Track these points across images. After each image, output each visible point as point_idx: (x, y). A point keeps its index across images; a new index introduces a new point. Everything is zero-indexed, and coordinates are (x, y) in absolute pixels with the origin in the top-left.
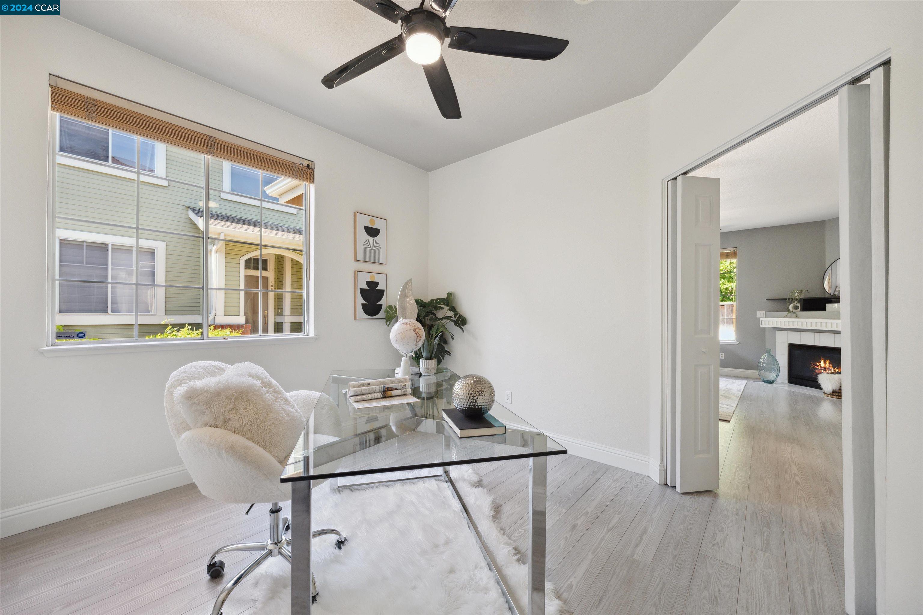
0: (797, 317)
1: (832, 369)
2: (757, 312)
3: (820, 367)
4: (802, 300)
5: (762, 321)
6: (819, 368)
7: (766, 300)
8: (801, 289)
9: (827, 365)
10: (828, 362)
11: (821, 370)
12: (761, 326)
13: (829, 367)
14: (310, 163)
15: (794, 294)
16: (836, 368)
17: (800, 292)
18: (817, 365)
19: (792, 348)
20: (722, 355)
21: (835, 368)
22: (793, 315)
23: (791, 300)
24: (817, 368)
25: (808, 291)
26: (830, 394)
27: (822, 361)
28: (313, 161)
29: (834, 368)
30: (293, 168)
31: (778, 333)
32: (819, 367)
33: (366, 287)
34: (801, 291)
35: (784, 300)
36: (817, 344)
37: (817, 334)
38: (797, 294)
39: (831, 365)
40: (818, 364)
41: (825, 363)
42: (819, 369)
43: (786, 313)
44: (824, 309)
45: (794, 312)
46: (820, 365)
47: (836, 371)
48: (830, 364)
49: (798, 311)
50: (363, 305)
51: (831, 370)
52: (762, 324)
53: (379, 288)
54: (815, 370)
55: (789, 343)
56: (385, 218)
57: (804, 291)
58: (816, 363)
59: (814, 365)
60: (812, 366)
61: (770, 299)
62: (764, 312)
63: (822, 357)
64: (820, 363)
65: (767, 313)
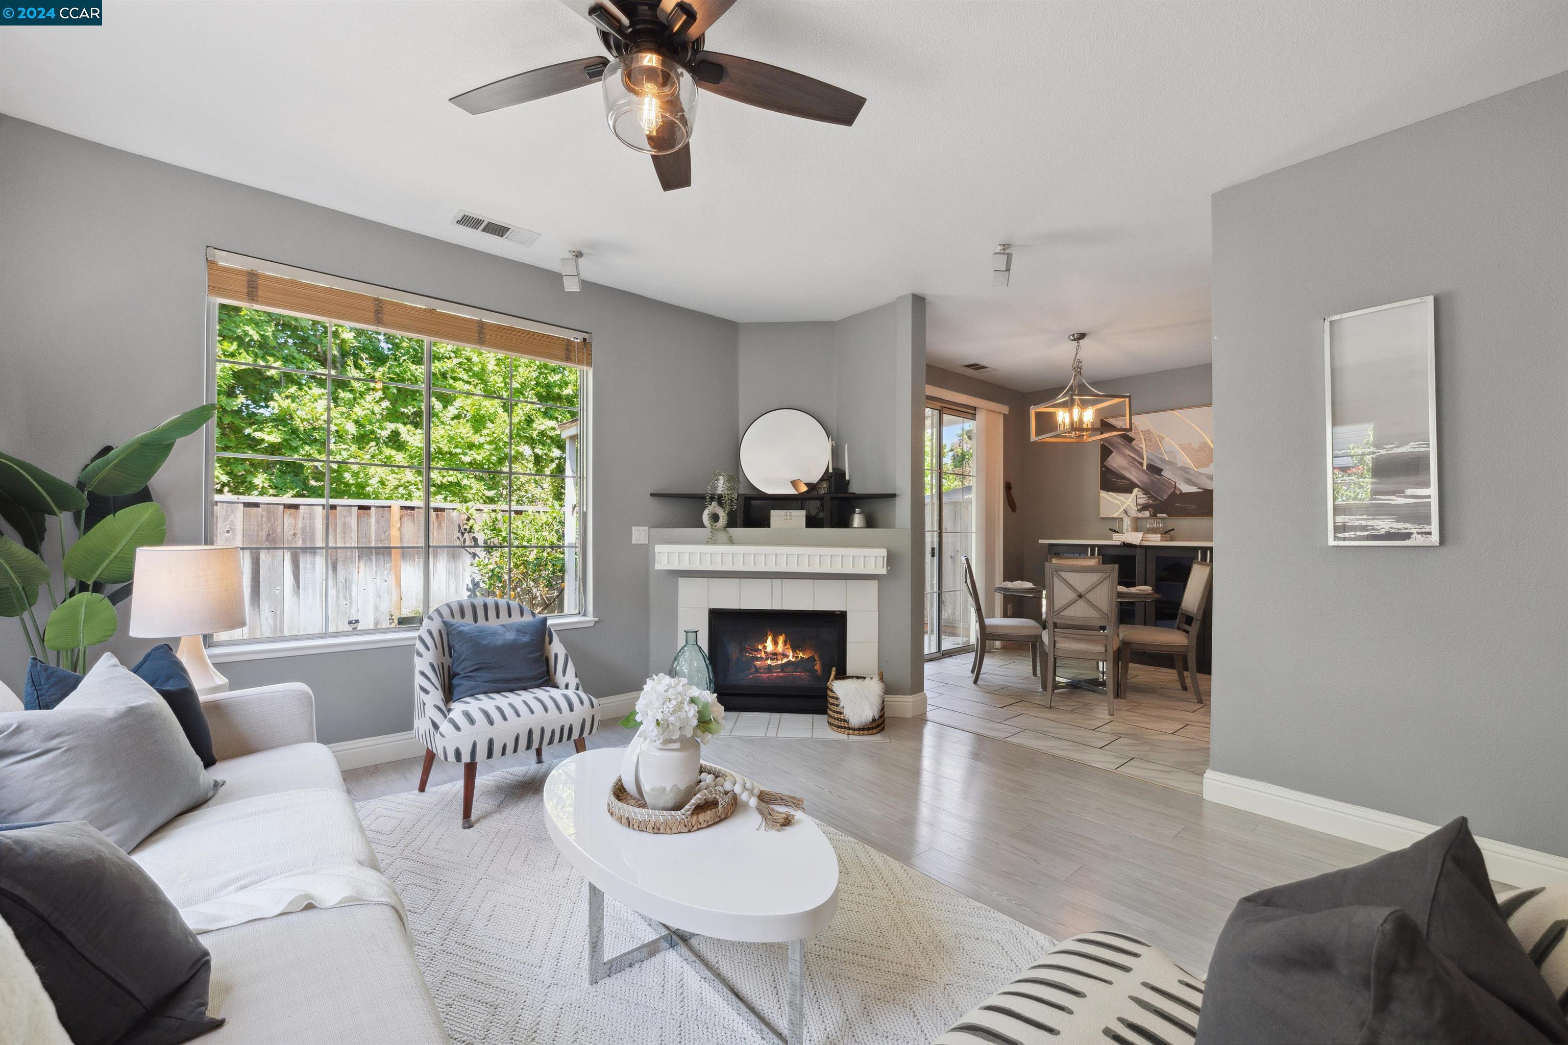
0: (728, 542)
1: (791, 654)
2: (634, 528)
3: (765, 653)
5: (654, 554)
6: (763, 655)
7: (652, 495)
9: (780, 648)
10: (781, 639)
11: (767, 659)
12: (656, 566)
13: (783, 650)
16: (800, 651)
18: (757, 650)
19: (718, 617)
21: (798, 651)
24: (759, 656)
27: (770, 638)
29: (794, 651)
31: (682, 581)
32: (763, 653)
35: (683, 496)
36: (777, 606)
37: (777, 582)
39: (788, 647)
40: (760, 647)
41: (775, 643)
42: (762, 658)
44: (764, 522)
46: (765, 647)
47: (800, 658)
48: (785, 643)
51: (787, 656)
52: (654, 563)
54: (753, 661)
55: (711, 609)
58: (755, 644)
59: (751, 649)
60: (747, 652)
61: (659, 492)
62: (647, 528)
63: (769, 633)
64: (766, 645)
65: (652, 530)
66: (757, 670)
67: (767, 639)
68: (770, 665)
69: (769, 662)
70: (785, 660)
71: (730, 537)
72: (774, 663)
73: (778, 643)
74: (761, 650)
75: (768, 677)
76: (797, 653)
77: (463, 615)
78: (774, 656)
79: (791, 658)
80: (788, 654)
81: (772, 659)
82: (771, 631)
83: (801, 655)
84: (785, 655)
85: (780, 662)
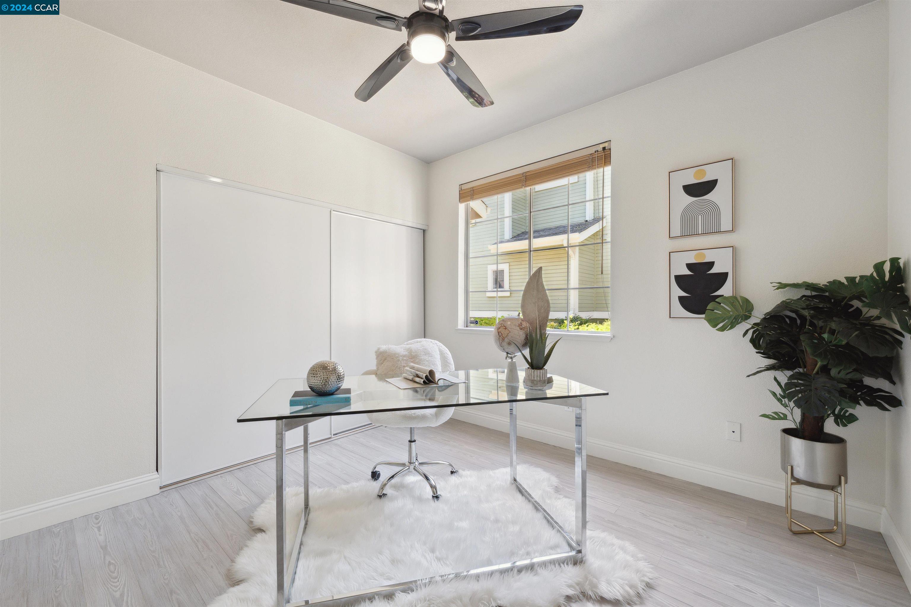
14: (606, 145)
28: (609, 140)
30: (588, 160)
33: (687, 272)
50: (681, 299)
53: (714, 270)
56: (729, 158)
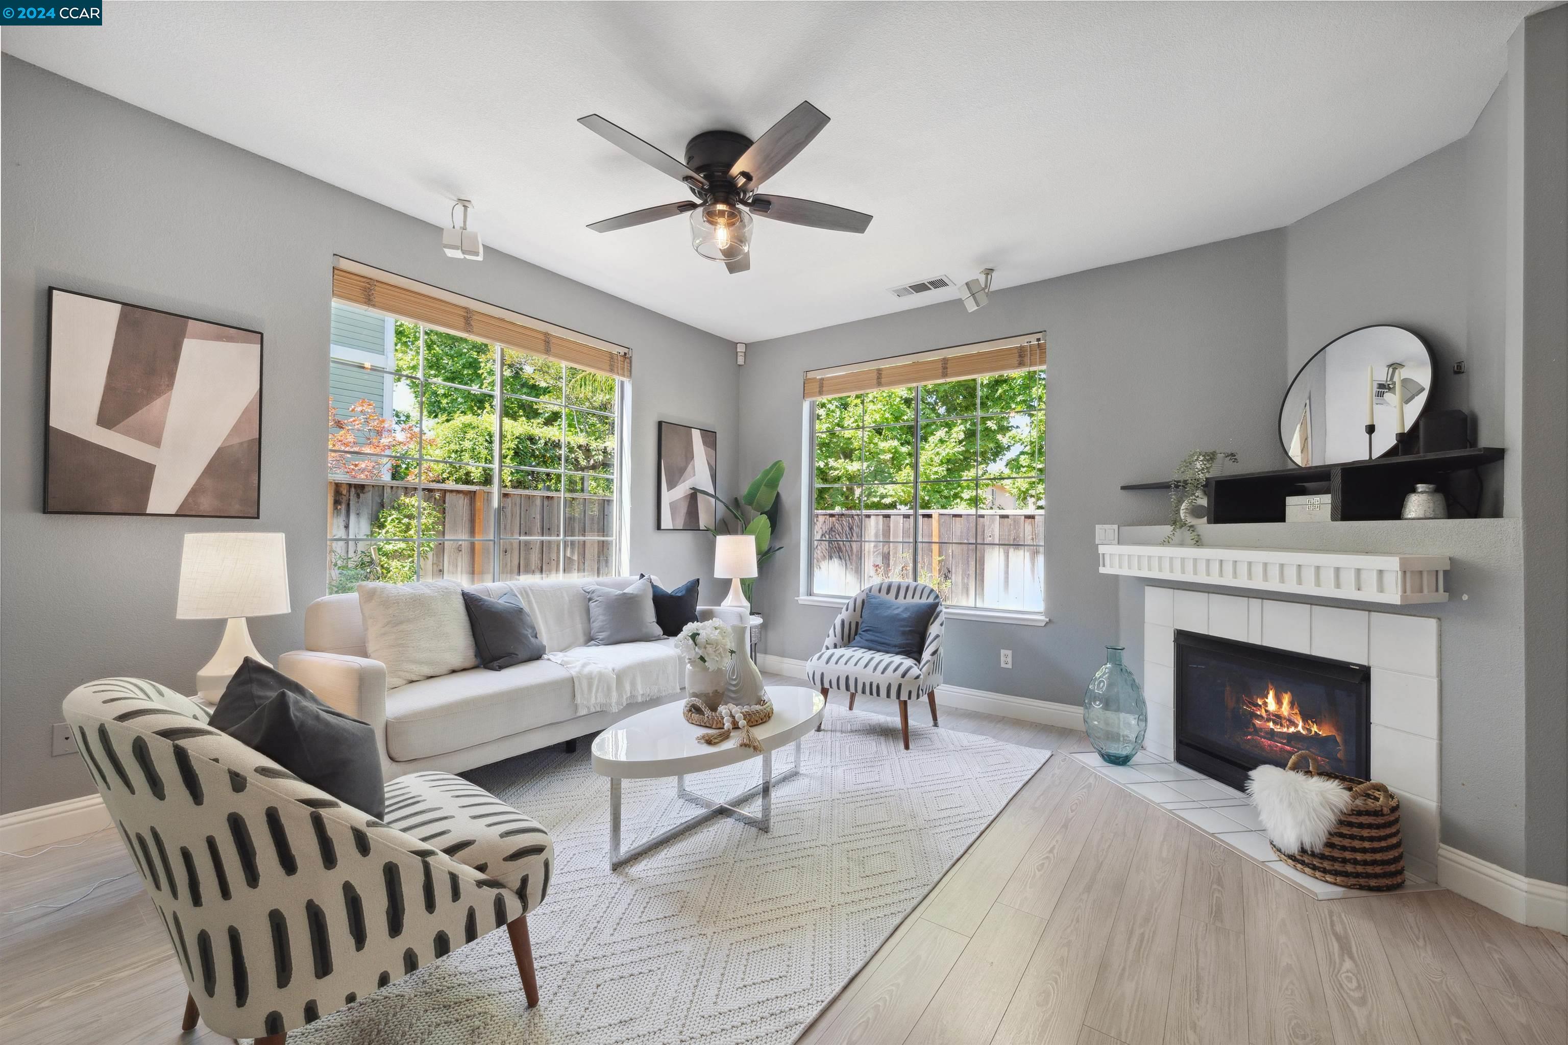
0: (1198, 542)
1: (1301, 724)
2: (1097, 527)
3: (1266, 711)
4: (1214, 484)
5: (1103, 554)
6: (1264, 714)
7: (1123, 488)
8: (1210, 449)
9: (1285, 710)
10: (1286, 699)
11: (1268, 720)
12: (1102, 570)
13: (1289, 714)
15: (1189, 464)
16: (1312, 722)
17: (1208, 460)
18: (1257, 705)
20: (1006, 656)
21: (1310, 722)
22: (1188, 535)
23: (1180, 487)
24: (1258, 713)
25: (1233, 455)
26: (1292, 857)
27: (1271, 694)
29: (1304, 719)
31: (1150, 593)
32: (1263, 710)
34: (1211, 457)
35: (1164, 486)
36: (1255, 639)
37: (1255, 603)
38: (1199, 465)
39: (1296, 711)
40: (1260, 702)
41: (1279, 702)
42: (1261, 716)
43: (1168, 529)
44: (1280, 516)
45: (1191, 526)
46: (1265, 704)
47: (1313, 733)
48: (1292, 704)
49: (1202, 523)
51: (1296, 726)
52: (1104, 566)
54: (1251, 717)
55: (1177, 630)
57: (1220, 456)
58: (1255, 697)
59: (1249, 702)
60: (1244, 704)
61: (1134, 483)
62: (1116, 527)
63: (1270, 686)
64: (1267, 700)
65: (1123, 529)
66: (1257, 731)
67: (1268, 693)
68: (1272, 730)
69: (1271, 725)
70: (1292, 730)
71: (1198, 535)
72: (1278, 729)
73: (1282, 703)
74: (1260, 706)
75: (1270, 746)
76: (1309, 725)
77: (888, 591)
78: (1277, 718)
79: (1300, 728)
80: (1296, 722)
81: (1275, 723)
82: (1272, 684)
83: (1315, 729)
84: (1293, 723)
85: (1285, 730)
